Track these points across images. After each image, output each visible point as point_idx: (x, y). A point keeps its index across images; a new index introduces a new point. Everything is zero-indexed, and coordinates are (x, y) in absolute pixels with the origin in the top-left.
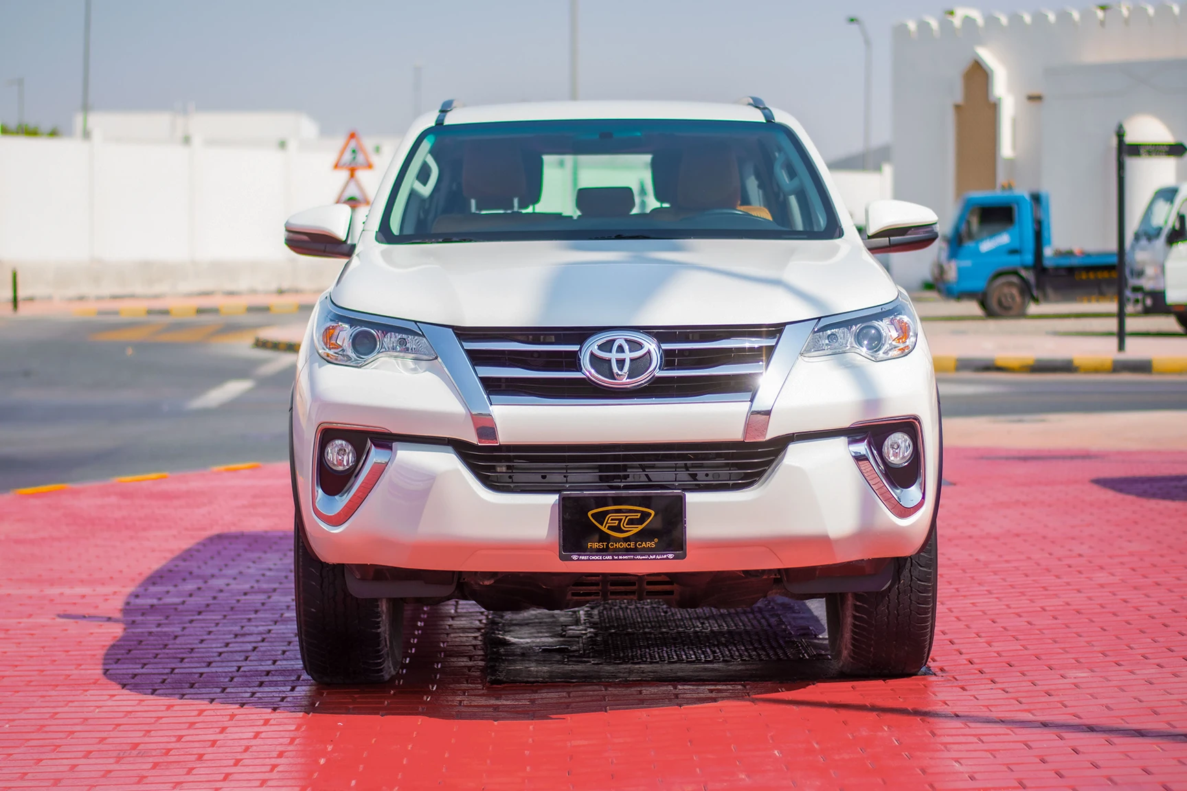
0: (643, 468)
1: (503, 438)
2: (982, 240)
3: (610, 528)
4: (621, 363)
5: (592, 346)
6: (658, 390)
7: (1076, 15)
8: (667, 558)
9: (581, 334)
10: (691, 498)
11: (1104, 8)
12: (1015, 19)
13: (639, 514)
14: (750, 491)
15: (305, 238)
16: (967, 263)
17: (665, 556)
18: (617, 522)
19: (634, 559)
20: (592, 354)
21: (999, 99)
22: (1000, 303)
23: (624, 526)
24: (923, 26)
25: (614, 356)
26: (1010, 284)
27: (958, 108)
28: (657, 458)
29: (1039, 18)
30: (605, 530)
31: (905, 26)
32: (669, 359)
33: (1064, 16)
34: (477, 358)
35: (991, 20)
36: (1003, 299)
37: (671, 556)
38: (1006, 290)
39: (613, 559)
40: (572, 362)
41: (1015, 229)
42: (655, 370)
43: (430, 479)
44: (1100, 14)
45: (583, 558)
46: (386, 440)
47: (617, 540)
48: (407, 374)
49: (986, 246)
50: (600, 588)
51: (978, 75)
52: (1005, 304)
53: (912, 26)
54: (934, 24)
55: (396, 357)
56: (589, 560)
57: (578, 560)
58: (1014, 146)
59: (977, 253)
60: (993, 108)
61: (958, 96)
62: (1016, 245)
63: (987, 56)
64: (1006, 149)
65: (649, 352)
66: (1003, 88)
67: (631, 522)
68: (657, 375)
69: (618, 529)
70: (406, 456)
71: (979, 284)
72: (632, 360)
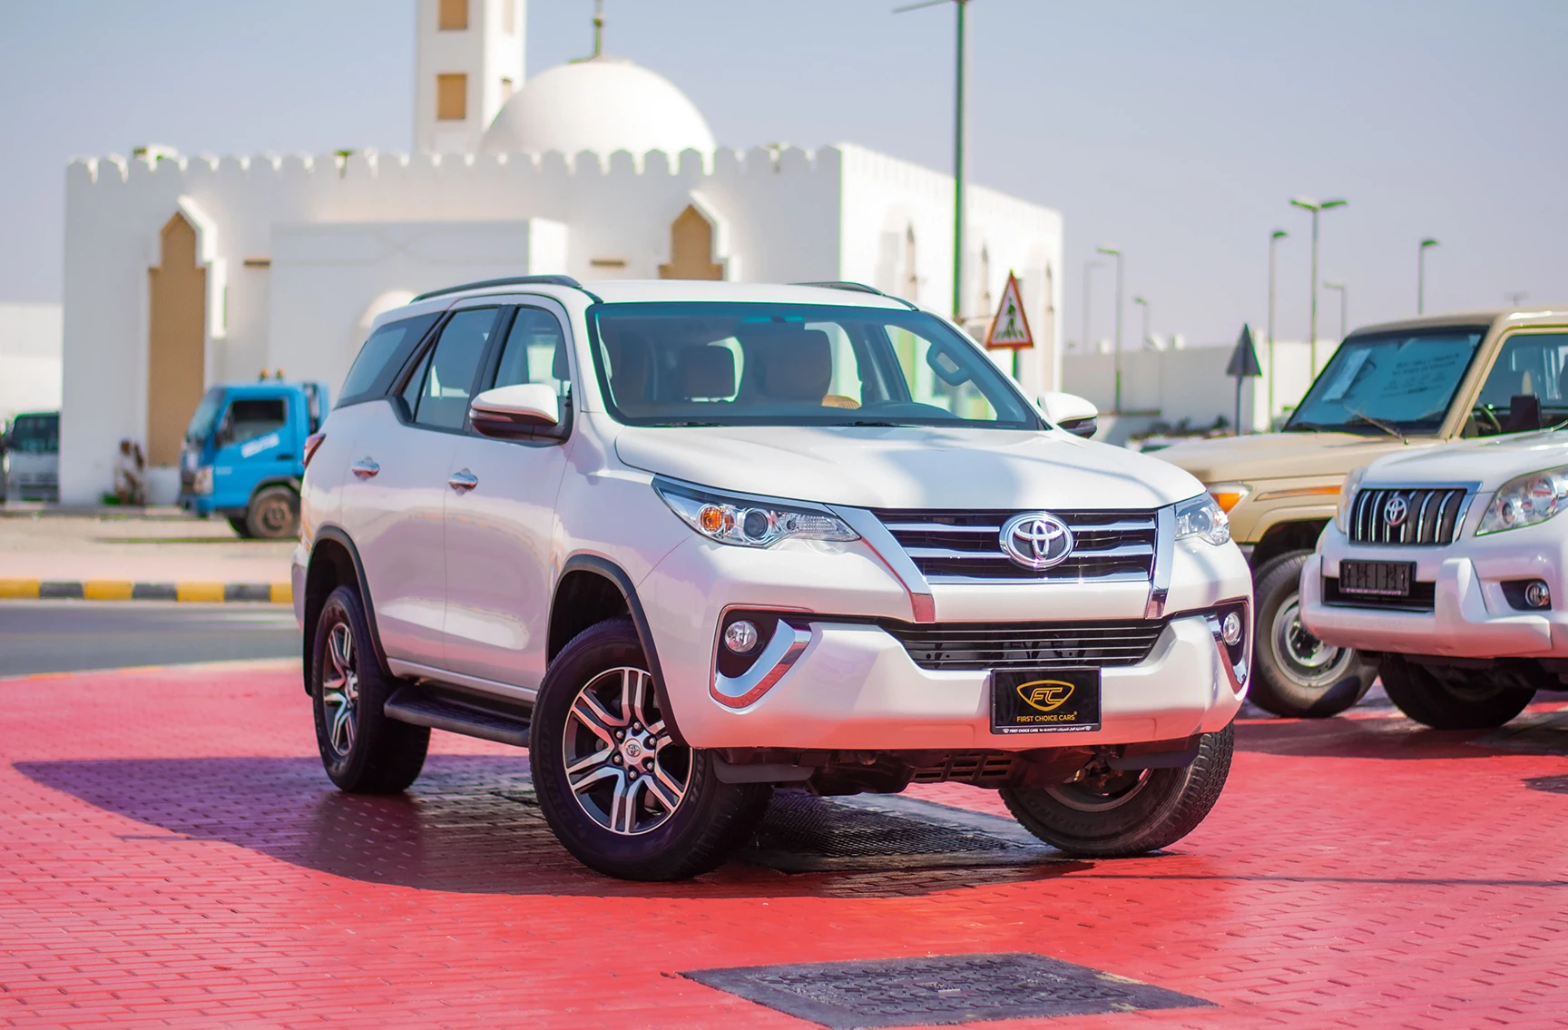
0: (1053, 645)
1: (939, 617)
2: (245, 442)
3: (1036, 702)
4: (1042, 543)
5: (1014, 526)
6: (1066, 570)
7: (309, 162)
8: (1085, 730)
9: (1000, 517)
10: (1106, 673)
11: (346, 154)
12: (230, 163)
13: (1061, 689)
14: (1142, 666)
15: (509, 419)
16: (224, 471)
17: (1083, 729)
18: (1042, 696)
19: (1057, 731)
20: (1015, 535)
21: (209, 264)
22: (266, 520)
23: (1048, 700)
24: (107, 167)
25: (1035, 537)
26: (280, 498)
27: (153, 272)
28: (1063, 635)
29: (261, 163)
30: (1032, 704)
31: (85, 167)
32: (1083, 541)
33: (292, 163)
34: (906, 539)
35: (198, 164)
36: (270, 516)
37: (1088, 728)
38: (274, 505)
39: (1039, 732)
40: (992, 542)
41: (286, 429)
42: (1069, 551)
43: (871, 656)
44: (340, 161)
45: (1012, 731)
46: (800, 620)
47: (1043, 713)
48: (826, 555)
49: (250, 449)
50: (944, 768)
51: (181, 233)
52: (272, 522)
53: (93, 165)
54: (123, 165)
55: (804, 538)
56: (1018, 733)
57: (1009, 733)
58: (226, 324)
59: (239, 458)
60: (201, 275)
61: (155, 259)
62: (287, 450)
63: (193, 208)
64: (216, 327)
65: (1063, 534)
66: (211, 249)
67: (1055, 696)
68: (1071, 556)
69: (1043, 703)
70: (833, 635)
71: (240, 497)
72: (1050, 541)
